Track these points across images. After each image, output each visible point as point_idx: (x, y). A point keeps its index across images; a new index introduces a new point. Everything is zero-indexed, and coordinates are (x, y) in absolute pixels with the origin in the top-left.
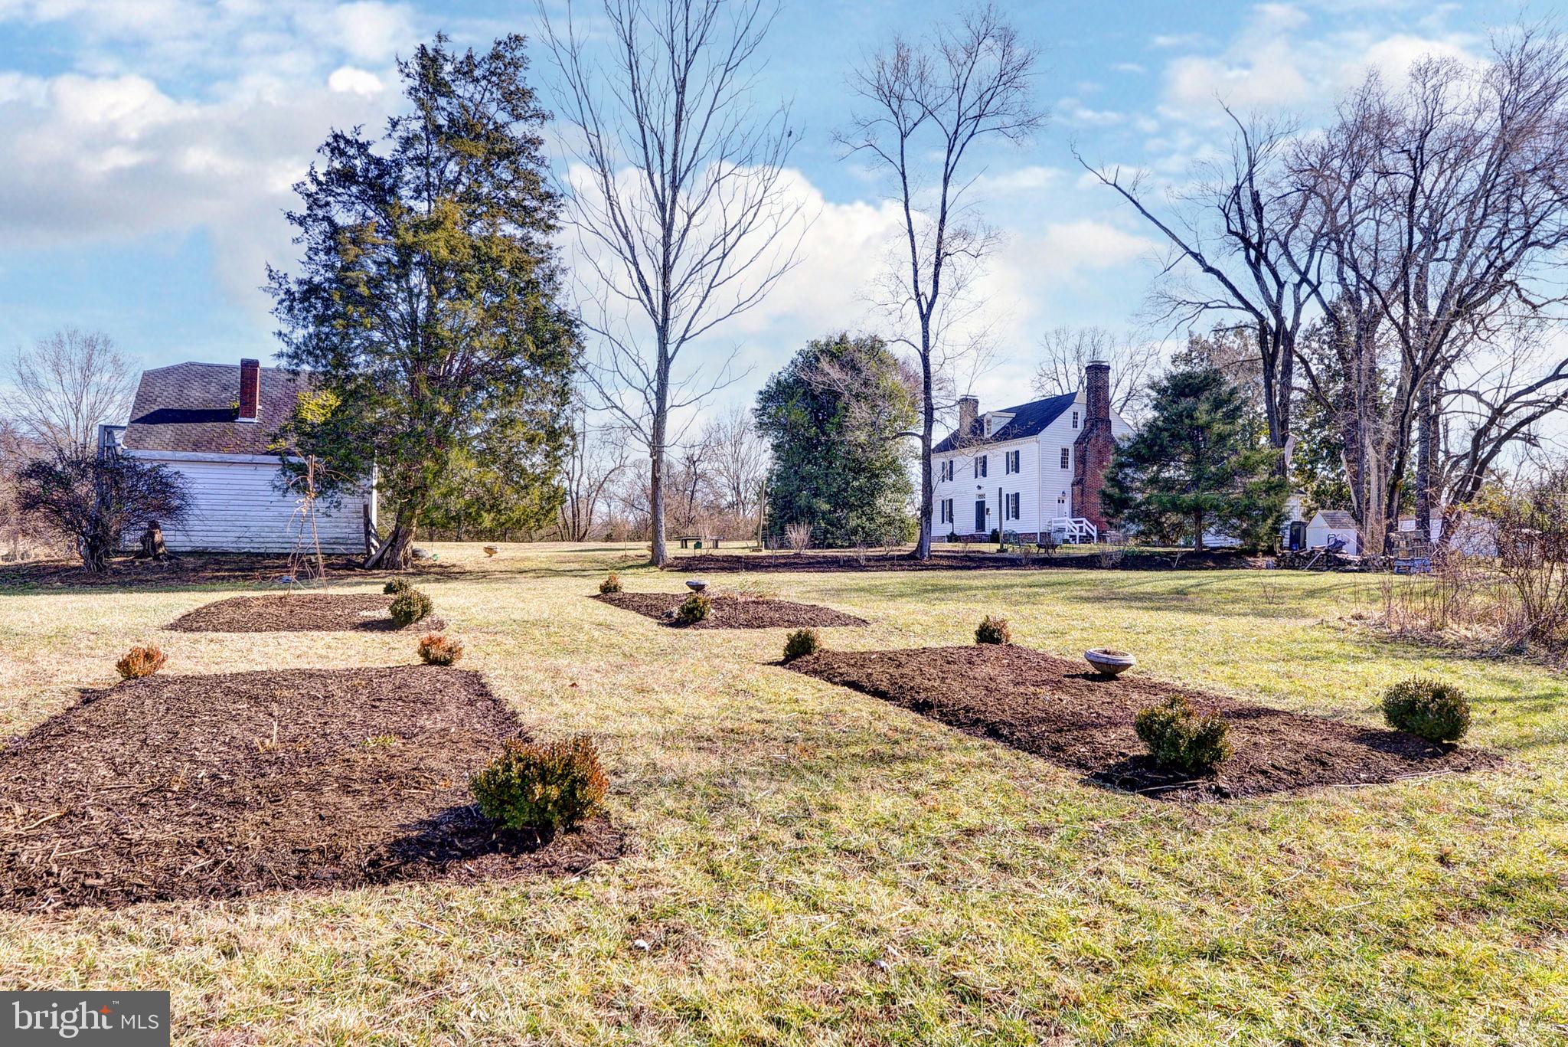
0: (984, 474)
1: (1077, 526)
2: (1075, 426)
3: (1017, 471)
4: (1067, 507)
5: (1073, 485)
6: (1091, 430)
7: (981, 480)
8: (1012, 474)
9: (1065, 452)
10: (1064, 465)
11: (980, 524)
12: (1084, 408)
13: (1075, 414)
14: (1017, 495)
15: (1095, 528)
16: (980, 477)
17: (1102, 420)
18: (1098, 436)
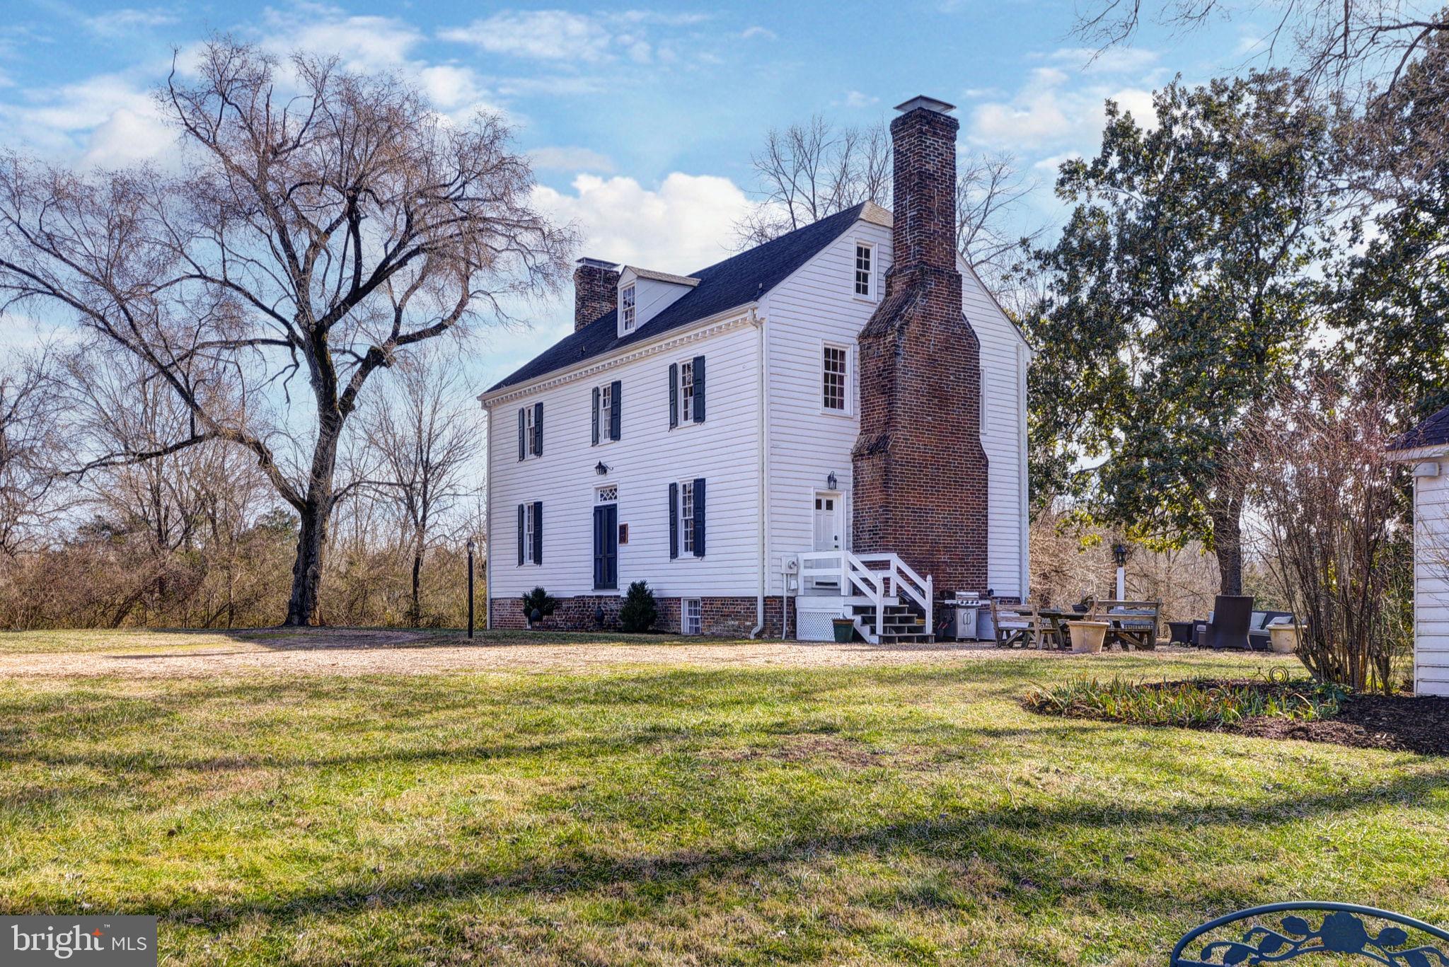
0: (615, 434)
1: (876, 577)
2: (862, 289)
3: (700, 417)
4: (841, 517)
5: (857, 456)
6: (908, 299)
7: (609, 451)
8: (687, 425)
9: (833, 358)
10: (833, 398)
11: (606, 570)
12: (886, 239)
13: (863, 253)
14: (700, 485)
15: (927, 585)
16: (604, 440)
17: (938, 272)
18: (927, 316)
